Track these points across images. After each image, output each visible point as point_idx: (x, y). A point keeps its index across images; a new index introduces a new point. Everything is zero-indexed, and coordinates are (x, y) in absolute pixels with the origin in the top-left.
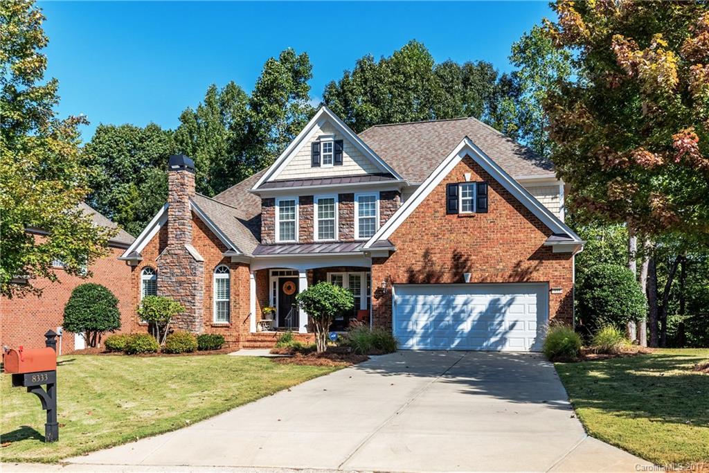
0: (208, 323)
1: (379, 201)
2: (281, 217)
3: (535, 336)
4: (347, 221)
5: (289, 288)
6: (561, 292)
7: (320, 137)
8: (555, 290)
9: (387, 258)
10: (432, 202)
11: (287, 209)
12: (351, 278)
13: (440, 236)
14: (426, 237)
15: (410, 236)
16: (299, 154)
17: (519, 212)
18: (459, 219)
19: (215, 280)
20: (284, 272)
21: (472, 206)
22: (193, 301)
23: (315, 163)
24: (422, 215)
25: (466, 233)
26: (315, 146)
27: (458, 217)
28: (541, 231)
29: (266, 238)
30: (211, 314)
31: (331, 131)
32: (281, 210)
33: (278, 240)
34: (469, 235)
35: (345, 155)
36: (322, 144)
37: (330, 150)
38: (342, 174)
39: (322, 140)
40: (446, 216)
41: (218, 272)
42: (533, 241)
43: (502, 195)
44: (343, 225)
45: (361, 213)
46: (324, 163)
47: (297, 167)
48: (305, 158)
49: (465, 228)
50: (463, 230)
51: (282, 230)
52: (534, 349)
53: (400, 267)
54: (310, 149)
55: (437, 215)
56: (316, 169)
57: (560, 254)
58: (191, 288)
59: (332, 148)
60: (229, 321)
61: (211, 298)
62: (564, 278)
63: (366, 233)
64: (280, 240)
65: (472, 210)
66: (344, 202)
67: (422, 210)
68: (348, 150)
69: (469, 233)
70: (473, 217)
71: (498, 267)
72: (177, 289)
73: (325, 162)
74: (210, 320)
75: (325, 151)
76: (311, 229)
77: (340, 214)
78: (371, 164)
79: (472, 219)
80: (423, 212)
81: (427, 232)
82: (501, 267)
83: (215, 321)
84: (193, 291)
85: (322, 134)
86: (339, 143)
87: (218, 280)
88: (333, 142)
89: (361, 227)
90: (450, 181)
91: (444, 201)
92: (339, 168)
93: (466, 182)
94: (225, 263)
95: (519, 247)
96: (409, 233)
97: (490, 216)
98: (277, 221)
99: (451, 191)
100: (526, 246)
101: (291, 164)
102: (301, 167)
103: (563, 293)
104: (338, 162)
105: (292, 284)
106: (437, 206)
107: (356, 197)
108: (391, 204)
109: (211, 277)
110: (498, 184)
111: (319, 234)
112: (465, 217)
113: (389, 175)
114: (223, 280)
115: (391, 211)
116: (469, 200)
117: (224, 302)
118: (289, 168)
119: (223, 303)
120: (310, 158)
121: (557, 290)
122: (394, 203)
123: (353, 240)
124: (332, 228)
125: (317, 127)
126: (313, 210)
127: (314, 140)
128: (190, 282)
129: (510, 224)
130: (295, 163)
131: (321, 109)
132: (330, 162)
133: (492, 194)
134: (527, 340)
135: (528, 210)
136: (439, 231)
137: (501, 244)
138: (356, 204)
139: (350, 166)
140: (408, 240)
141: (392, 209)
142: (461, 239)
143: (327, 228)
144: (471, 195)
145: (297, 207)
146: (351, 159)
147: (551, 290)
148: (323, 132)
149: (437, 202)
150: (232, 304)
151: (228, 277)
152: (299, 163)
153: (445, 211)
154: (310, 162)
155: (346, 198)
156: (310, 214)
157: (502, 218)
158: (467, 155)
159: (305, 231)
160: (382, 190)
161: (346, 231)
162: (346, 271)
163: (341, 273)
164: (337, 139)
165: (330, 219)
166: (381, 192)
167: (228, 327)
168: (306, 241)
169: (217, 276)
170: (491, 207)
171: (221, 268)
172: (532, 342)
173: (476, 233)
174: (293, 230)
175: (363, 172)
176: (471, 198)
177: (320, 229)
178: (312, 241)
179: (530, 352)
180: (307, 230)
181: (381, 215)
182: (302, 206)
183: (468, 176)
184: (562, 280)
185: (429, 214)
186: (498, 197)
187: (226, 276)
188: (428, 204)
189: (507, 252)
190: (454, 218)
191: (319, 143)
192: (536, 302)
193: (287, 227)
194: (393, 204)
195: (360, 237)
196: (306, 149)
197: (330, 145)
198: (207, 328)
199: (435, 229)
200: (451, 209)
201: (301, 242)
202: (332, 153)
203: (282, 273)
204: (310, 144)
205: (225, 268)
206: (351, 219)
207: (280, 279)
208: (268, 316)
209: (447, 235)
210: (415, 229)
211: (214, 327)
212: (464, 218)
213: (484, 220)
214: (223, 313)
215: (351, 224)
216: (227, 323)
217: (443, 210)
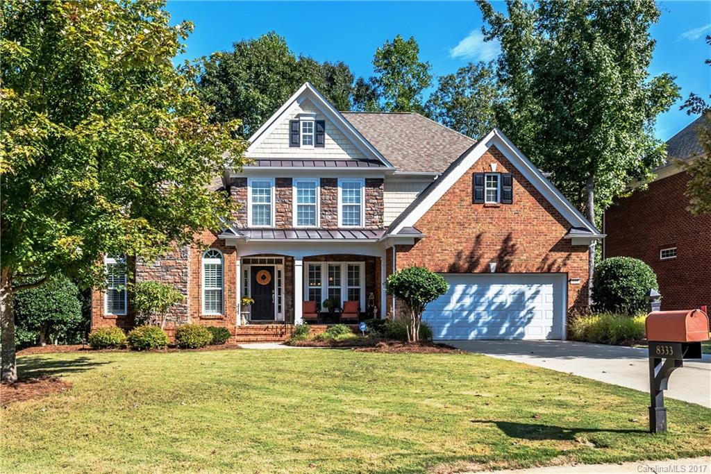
0: (196, 315)
1: (364, 188)
2: (254, 199)
3: (552, 325)
4: (329, 207)
5: (264, 278)
6: (578, 282)
7: (298, 116)
8: (573, 280)
9: (413, 246)
10: (458, 190)
11: (261, 192)
12: (330, 268)
13: (466, 225)
14: (451, 226)
15: (436, 225)
16: (276, 132)
17: (541, 204)
18: (485, 209)
19: (203, 267)
20: (257, 260)
21: (496, 197)
22: (184, 289)
23: (294, 143)
24: (448, 203)
25: (491, 223)
26: (294, 125)
27: (484, 207)
28: (561, 224)
29: (237, 222)
30: (199, 305)
31: (311, 111)
32: (254, 192)
33: (250, 225)
34: (495, 226)
35: (327, 136)
36: (301, 122)
37: (310, 131)
38: (323, 157)
39: (301, 118)
40: (472, 205)
41: (207, 256)
42: (554, 233)
43: (525, 187)
44: (326, 211)
45: (344, 200)
46: (303, 144)
47: (273, 146)
48: (282, 136)
49: (490, 218)
50: (489, 220)
51: (255, 214)
52: (551, 337)
53: (426, 255)
54: (288, 127)
55: (464, 203)
56: (294, 150)
57: (578, 246)
58: (181, 274)
59: (313, 128)
60: (221, 313)
61: (199, 286)
62: (581, 270)
63: (350, 221)
64: (253, 224)
65: (496, 201)
66: (327, 187)
67: (448, 198)
68: (330, 132)
69: (494, 223)
70: (499, 207)
71: (522, 258)
72: (163, 275)
73: (305, 143)
74: (199, 311)
75: (305, 131)
76: (290, 215)
77: (322, 199)
78: (356, 149)
79: (497, 209)
80: (449, 200)
81: (452, 220)
82: (525, 258)
83: (204, 313)
84: (185, 278)
85: (301, 111)
86: (321, 123)
87: (207, 267)
88: (313, 122)
89: (345, 215)
90: (475, 171)
91: (470, 190)
92: (320, 150)
93: (491, 173)
94: (218, 247)
95: (542, 238)
96: (435, 221)
97: (515, 208)
98: (250, 204)
99: (478, 180)
100: (548, 238)
101: (266, 142)
102: (278, 146)
103: (580, 283)
104: (320, 143)
105: (267, 274)
106: (463, 194)
107: (339, 183)
108: (376, 191)
109: (199, 262)
110: (522, 176)
111: (298, 220)
112: (491, 207)
113: (379, 163)
114: (213, 266)
115: (377, 199)
116: (493, 191)
117: (215, 290)
118: (263, 146)
119: (213, 292)
120: (288, 136)
121: (576, 280)
122: (380, 191)
123: (336, 228)
124: (313, 215)
125: (296, 105)
126: (291, 194)
127: (293, 118)
128: (179, 267)
129: (533, 216)
130: (270, 141)
131: (304, 85)
132: (310, 143)
133: (517, 187)
134: (544, 329)
135: (549, 203)
136: (465, 220)
137: (524, 235)
138: (340, 190)
139: (333, 150)
140: (434, 228)
141: (378, 197)
142: (486, 229)
143: (306, 214)
144: (495, 185)
145: (273, 190)
146: (333, 142)
147: (570, 280)
148: (303, 110)
149: (464, 191)
150: (226, 293)
151: (220, 263)
152: (275, 141)
153: (471, 200)
154: (288, 141)
155: (329, 182)
156: (289, 198)
157: (525, 210)
158: (493, 146)
159: (283, 216)
160: (367, 177)
161: (329, 218)
162: (326, 260)
163: (319, 263)
164: (318, 119)
165: (310, 204)
166: (366, 179)
167: (222, 319)
168: (283, 227)
169: (205, 261)
170: (516, 198)
171: (210, 253)
172: (549, 330)
173: (501, 224)
174: (269, 214)
175: (347, 157)
176: (495, 189)
177: (299, 214)
178: (291, 227)
179: (547, 339)
180: (284, 215)
181: (366, 202)
182: (278, 189)
183: (495, 167)
184: (579, 271)
185: (455, 203)
186: (522, 189)
187: (217, 261)
188: (454, 193)
189: (530, 243)
190: (480, 208)
191: (299, 122)
192: (552, 292)
193: (262, 211)
194: (379, 193)
195: (343, 225)
196: (283, 127)
197: (310, 124)
198: (194, 320)
199: (461, 217)
200: (477, 198)
201: (278, 227)
202: (313, 134)
203: (255, 261)
204: (288, 122)
205: (216, 253)
206: (335, 206)
207: (252, 267)
208: (246, 307)
209: (473, 225)
210: (441, 217)
211: (203, 319)
212: (490, 209)
213: (509, 211)
214: (213, 304)
215: (333, 211)
216: (219, 314)
217: (469, 199)
